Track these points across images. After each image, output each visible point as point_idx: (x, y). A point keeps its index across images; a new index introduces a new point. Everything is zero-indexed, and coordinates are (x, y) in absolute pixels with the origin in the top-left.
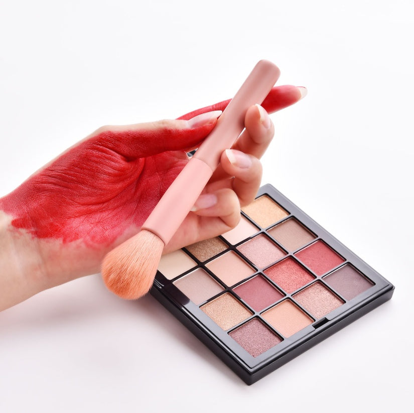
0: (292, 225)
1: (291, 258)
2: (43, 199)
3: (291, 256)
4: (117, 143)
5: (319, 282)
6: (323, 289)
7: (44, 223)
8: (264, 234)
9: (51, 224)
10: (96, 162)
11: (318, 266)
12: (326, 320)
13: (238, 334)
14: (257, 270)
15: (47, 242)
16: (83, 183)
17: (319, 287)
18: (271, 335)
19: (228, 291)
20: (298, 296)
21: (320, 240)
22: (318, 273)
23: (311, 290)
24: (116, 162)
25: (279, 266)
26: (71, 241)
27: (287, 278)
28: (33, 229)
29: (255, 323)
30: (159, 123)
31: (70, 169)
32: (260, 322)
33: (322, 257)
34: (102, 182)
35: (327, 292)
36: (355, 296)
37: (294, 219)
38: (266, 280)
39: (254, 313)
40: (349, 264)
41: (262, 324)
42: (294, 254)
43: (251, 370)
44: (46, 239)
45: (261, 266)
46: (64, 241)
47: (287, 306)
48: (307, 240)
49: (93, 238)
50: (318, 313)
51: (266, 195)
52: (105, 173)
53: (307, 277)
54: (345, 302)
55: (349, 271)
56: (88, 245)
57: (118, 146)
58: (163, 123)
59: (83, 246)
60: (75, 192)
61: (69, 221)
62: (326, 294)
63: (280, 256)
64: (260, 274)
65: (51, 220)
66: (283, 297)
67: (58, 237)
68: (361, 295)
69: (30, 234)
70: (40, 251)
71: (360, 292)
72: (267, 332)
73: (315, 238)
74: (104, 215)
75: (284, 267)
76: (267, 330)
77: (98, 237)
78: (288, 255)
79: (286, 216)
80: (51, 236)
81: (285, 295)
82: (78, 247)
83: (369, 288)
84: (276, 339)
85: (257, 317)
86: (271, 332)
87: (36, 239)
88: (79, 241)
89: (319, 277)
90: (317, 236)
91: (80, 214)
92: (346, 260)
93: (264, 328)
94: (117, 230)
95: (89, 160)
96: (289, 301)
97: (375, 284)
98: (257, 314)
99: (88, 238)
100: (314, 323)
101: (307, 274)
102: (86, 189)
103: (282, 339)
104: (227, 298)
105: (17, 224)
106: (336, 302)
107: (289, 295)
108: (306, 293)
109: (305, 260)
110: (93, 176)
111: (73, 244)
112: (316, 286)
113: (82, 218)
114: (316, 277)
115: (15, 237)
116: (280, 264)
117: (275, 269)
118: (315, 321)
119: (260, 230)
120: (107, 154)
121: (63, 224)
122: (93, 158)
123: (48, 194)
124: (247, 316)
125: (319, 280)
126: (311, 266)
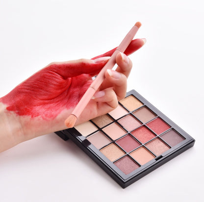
0: (145, 110)
1: (144, 126)
2: (22, 97)
5: (158, 138)
6: (160, 141)
7: (22, 108)
8: (131, 114)
10: (48, 79)
11: (157, 130)
12: (161, 157)
13: (118, 163)
14: (128, 132)
15: (24, 117)
16: (42, 89)
17: (158, 140)
18: (135, 164)
19: (113, 142)
20: (148, 145)
21: (159, 117)
22: (157, 133)
23: (154, 142)
24: (58, 79)
25: (139, 130)
26: (35, 116)
27: (143, 136)
28: (17, 111)
29: (127, 158)
30: (80, 60)
31: (35, 82)
32: (129, 157)
33: (159, 125)
34: (51, 88)
35: (162, 142)
36: (176, 145)
37: (146, 107)
38: (132, 137)
39: (126, 153)
40: (173, 129)
42: (146, 124)
43: (125, 181)
45: (130, 130)
46: (32, 117)
47: (142, 150)
48: (152, 117)
49: (46, 115)
50: (158, 153)
51: (132, 95)
52: (52, 84)
53: (152, 135)
54: (171, 147)
55: (173, 132)
56: (44, 119)
57: (59, 71)
58: (81, 59)
59: (41, 119)
61: (34, 107)
62: (162, 144)
63: (139, 125)
64: (129, 134)
65: (26, 107)
66: (140, 145)
67: (29, 115)
68: (179, 144)
69: (15, 114)
70: (20, 122)
72: (133, 163)
74: (52, 105)
75: (141, 130)
77: (49, 115)
79: (142, 105)
80: (26, 114)
82: (39, 120)
83: (183, 141)
84: (137, 166)
85: (128, 155)
86: (135, 162)
87: (18, 116)
88: (39, 117)
90: (157, 115)
91: (40, 104)
92: (171, 127)
93: (131, 160)
94: (58, 111)
95: (45, 77)
96: (143, 147)
97: (185, 139)
98: (128, 153)
99: (44, 115)
102: (43, 92)
103: (140, 166)
104: (113, 146)
105: (9, 109)
106: (167, 147)
107: (143, 144)
108: (152, 143)
109: (151, 127)
110: (47, 85)
111: (36, 118)
112: (156, 140)
113: (41, 106)
114: (157, 135)
115: (8, 116)
118: (156, 157)
119: (129, 112)
120: (54, 75)
122: (47, 77)
123: (24, 94)
124: (122, 154)
126: (154, 130)
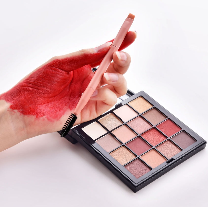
0: (154, 111)
1: (154, 128)
2: (26, 95)
3: (154, 127)
4: (62, 65)
5: (169, 140)
6: (171, 144)
7: (26, 107)
8: (140, 116)
9: (30, 108)
11: (168, 132)
12: (173, 159)
13: (129, 167)
14: (138, 134)
15: (28, 117)
18: (146, 167)
19: (124, 145)
20: (159, 147)
21: (169, 119)
22: (168, 135)
23: (165, 144)
25: (149, 132)
26: (40, 117)
27: (152, 138)
28: (21, 110)
29: (138, 161)
32: (140, 160)
33: (170, 127)
35: (173, 145)
36: (187, 147)
37: (155, 108)
38: (143, 139)
39: (137, 156)
40: (184, 131)
41: (141, 162)
42: (156, 126)
43: (136, 185)
44: (28, 115)
45: (140, 132)
46: (37, 117)
47: (153, 152)
48: (162, 119)
50: (169, 156)
51: (141, 96)
52: (56, 81)
53: (163, 137)
54: (182, 150)
55: (184, 134)
59: (46, 119)
60: (42, 92)
61: (39, 106)
62: (173, 146)
63: (149, 127)
64: (139, 136)
66: (151, 148)
67: (33, 114)
69: (19, 112)
71: (189, 145)
73: (166, 118)
75: (151, 133)
76: (143, 165)
78: (153, 127)
79: (151, 107)
80: (31, 114)
81: (152, 147)
82: (44, 120)
83: (194, 143)
84: (148, 169)
85: (138, 158)
86: (145, 166)
87: (22, 115)
88: (44, 117)
89: (169, 138)
90: (167, 117)
91: (44, 103)
92: (182, 129)
93: (142, 164)
96: (154, 150)
97: (197, 141)
98: (138, 156)
99: (49, 115)
100: (167, 161)
101: (163, 136)
102: (47, 90)
103: (151, 169)
104: (123, 148)
106: (178, 150)
107: (154, 147)
108: (162, 146)
109: (161, 129)
112: (167, 142)
114: (167, 138)
116: (149, 131)
117: (147, 134)
118: (167, 159)
119: (139, 114)
120: (57, 71)
121: (36, 108)
124: (133, 158)
125: (169, 139)
126: (164, 132)
